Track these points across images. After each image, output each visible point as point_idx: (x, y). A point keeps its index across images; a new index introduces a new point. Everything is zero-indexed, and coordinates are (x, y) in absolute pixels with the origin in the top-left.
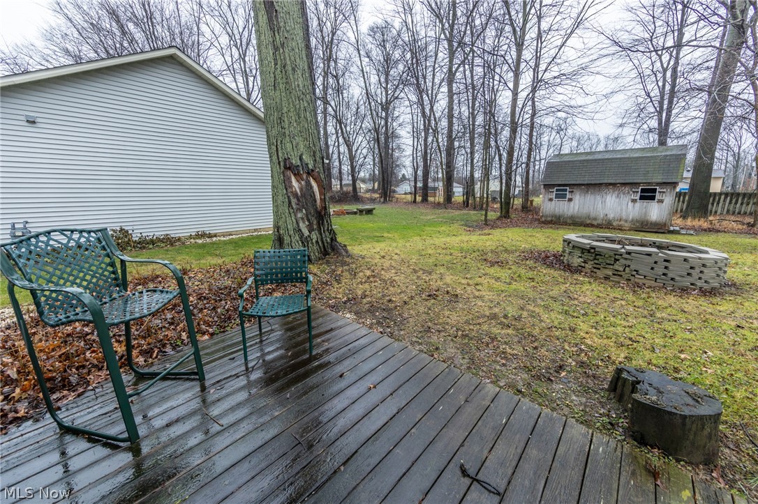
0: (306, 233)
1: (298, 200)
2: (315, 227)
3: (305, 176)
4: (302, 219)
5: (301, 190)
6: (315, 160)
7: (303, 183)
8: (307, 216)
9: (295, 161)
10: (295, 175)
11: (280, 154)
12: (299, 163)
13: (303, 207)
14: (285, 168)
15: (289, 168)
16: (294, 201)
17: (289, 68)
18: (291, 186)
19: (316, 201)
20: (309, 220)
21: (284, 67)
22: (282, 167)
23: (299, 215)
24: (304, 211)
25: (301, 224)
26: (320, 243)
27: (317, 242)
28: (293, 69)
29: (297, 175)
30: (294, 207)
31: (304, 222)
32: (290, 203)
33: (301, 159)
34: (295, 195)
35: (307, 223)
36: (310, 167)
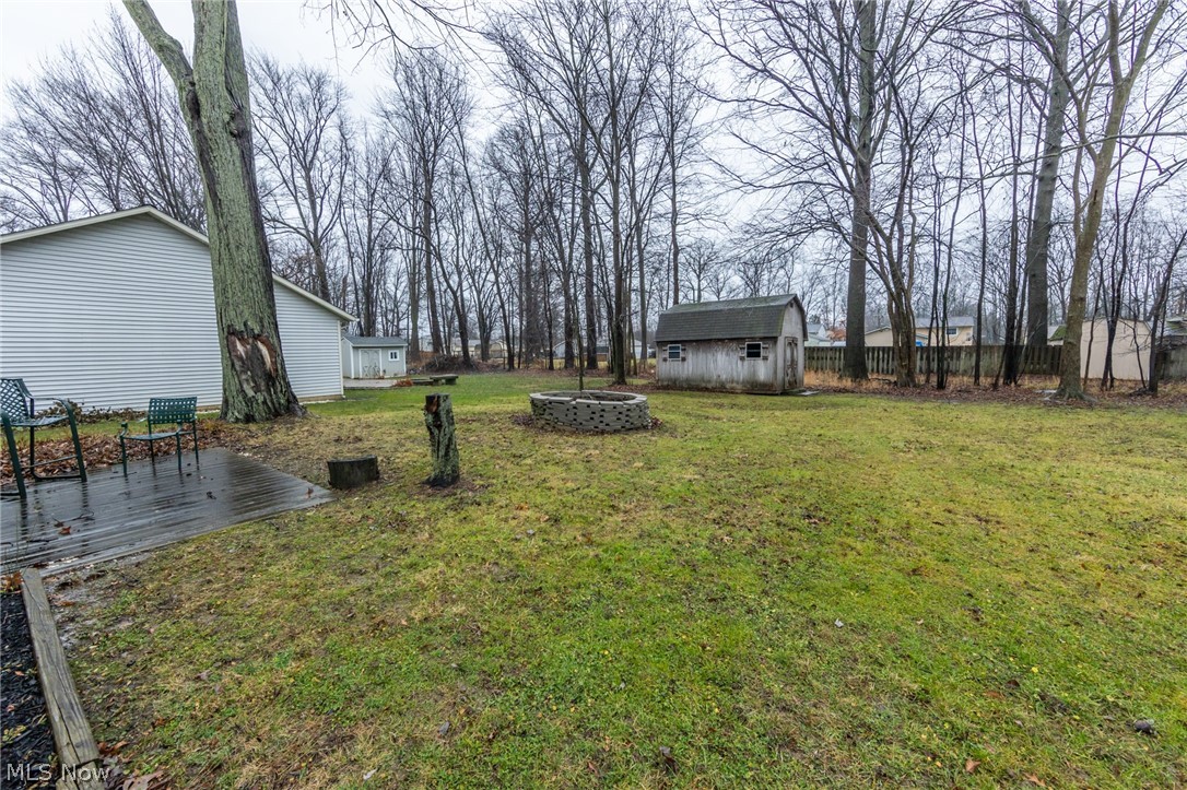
0: (251, 393)
1: (243, 363)
2: (263, 388)
3: (251, 341)
4: (247, 380)
5: (246, 353)
6: (263, 326)
7: (248, 347)
8: (252, 377)
9: (239, 327)
10: (239, 340)
11: (224, 321)
12: (243, 328)
13: (248, 369)
14: (229, 333)
15: (233, 334)
16: (238, 364)
17: (233, 246)
18: (235, 349)
19: (264, 363)
20: (255, 382)
21: (228, 245)
22: (226, 334)
23: (244, 377)
24: (249, 373)
25: (245, 386)
26: (270, 404)
27: (265, 402)
28: (238, 247)
29: (242, 340)
30: (238, 368)
31: (248, 384)
32: (233, 365)
33: (245, 324)
34: (240, 358)
35: (252, 384)
36: (256, 332)
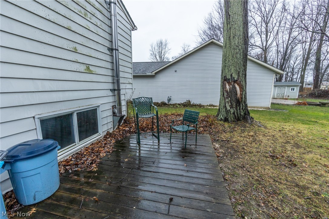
0: (228, 108)
1: (228, 94)
2: (234, 106)
3: (232, 83)
4: (228, 102)
5: (230, 89)
6: (239, 76)
7: (231, 86)
8: (230, 101)
9: (229, 77)
10: (228, 83)
11: (223, 74)
12: (230, 78)
13: (229, 97)
14: (224, 80)
15: (226, 80)
16: (225, 94)
17: (232, 37)
18: (226, 88)
19: (237, 94)
20: (231, 103)
21: (230, 37)
22: (223, 80)
23: (227, 100)
24: (229, 99)
25: (227, 104)
26: (236, 114)
27: (234, 113)
28: (234, 37)
29: (229, 83)
30: (225, 96)
31: (228, 104)
32: (223, 94)
33: (231, 75)
34: (227, 91)
35: (230, 104)
36: (235, 79)
